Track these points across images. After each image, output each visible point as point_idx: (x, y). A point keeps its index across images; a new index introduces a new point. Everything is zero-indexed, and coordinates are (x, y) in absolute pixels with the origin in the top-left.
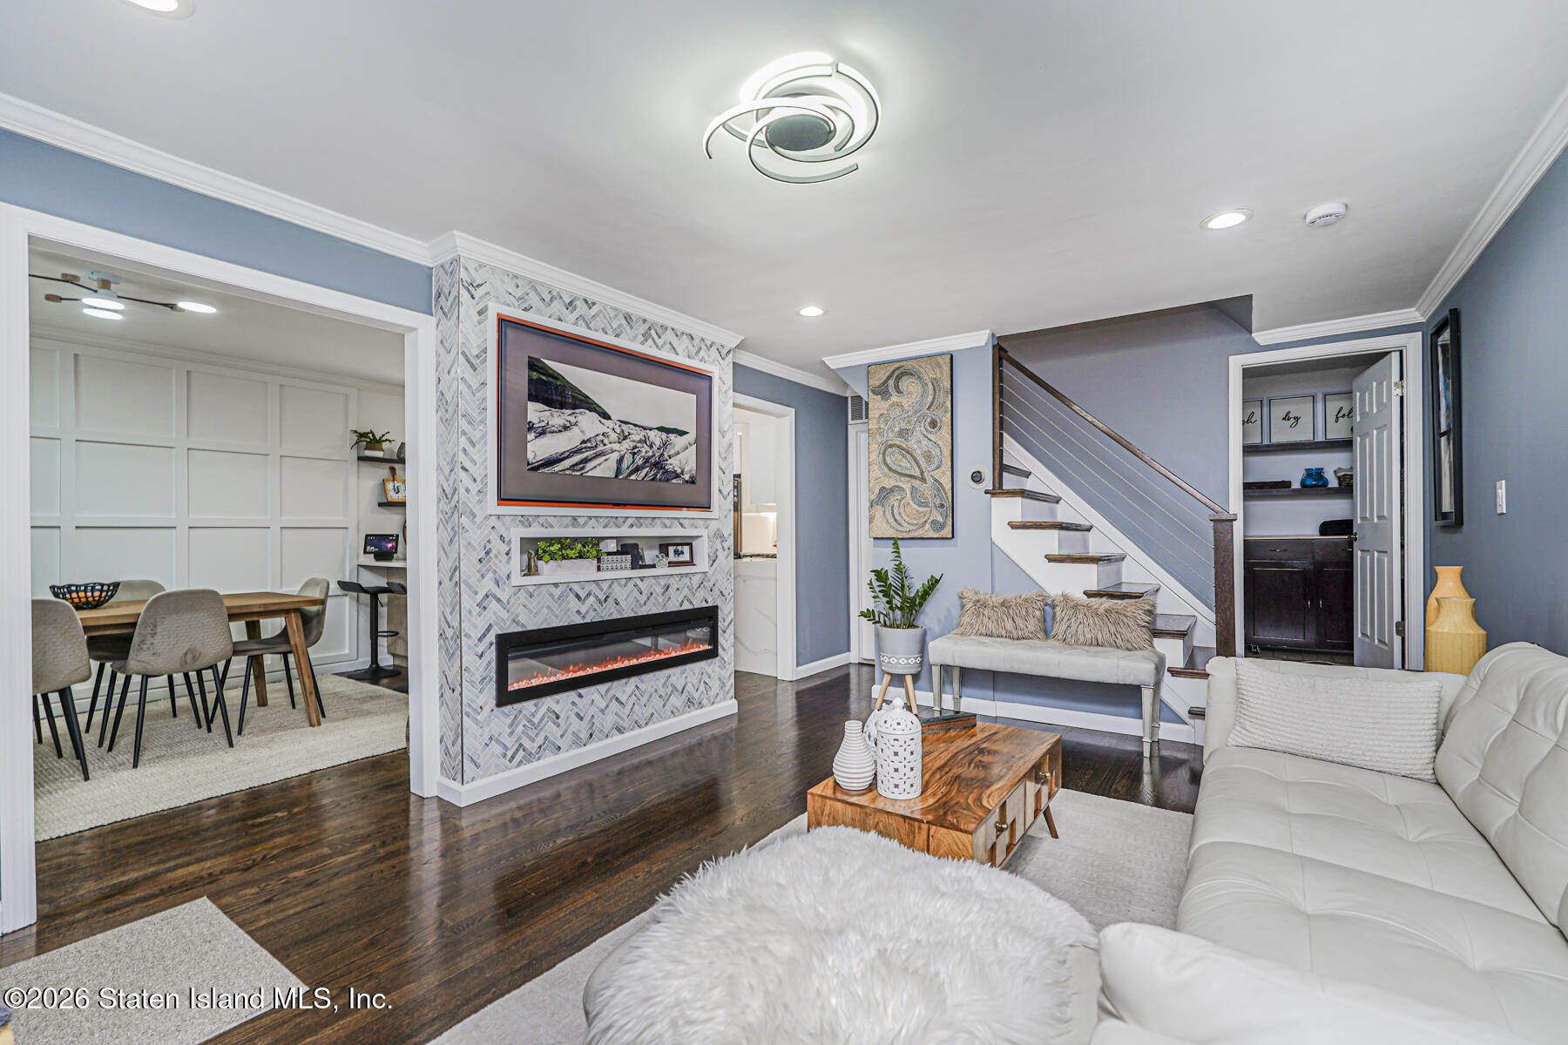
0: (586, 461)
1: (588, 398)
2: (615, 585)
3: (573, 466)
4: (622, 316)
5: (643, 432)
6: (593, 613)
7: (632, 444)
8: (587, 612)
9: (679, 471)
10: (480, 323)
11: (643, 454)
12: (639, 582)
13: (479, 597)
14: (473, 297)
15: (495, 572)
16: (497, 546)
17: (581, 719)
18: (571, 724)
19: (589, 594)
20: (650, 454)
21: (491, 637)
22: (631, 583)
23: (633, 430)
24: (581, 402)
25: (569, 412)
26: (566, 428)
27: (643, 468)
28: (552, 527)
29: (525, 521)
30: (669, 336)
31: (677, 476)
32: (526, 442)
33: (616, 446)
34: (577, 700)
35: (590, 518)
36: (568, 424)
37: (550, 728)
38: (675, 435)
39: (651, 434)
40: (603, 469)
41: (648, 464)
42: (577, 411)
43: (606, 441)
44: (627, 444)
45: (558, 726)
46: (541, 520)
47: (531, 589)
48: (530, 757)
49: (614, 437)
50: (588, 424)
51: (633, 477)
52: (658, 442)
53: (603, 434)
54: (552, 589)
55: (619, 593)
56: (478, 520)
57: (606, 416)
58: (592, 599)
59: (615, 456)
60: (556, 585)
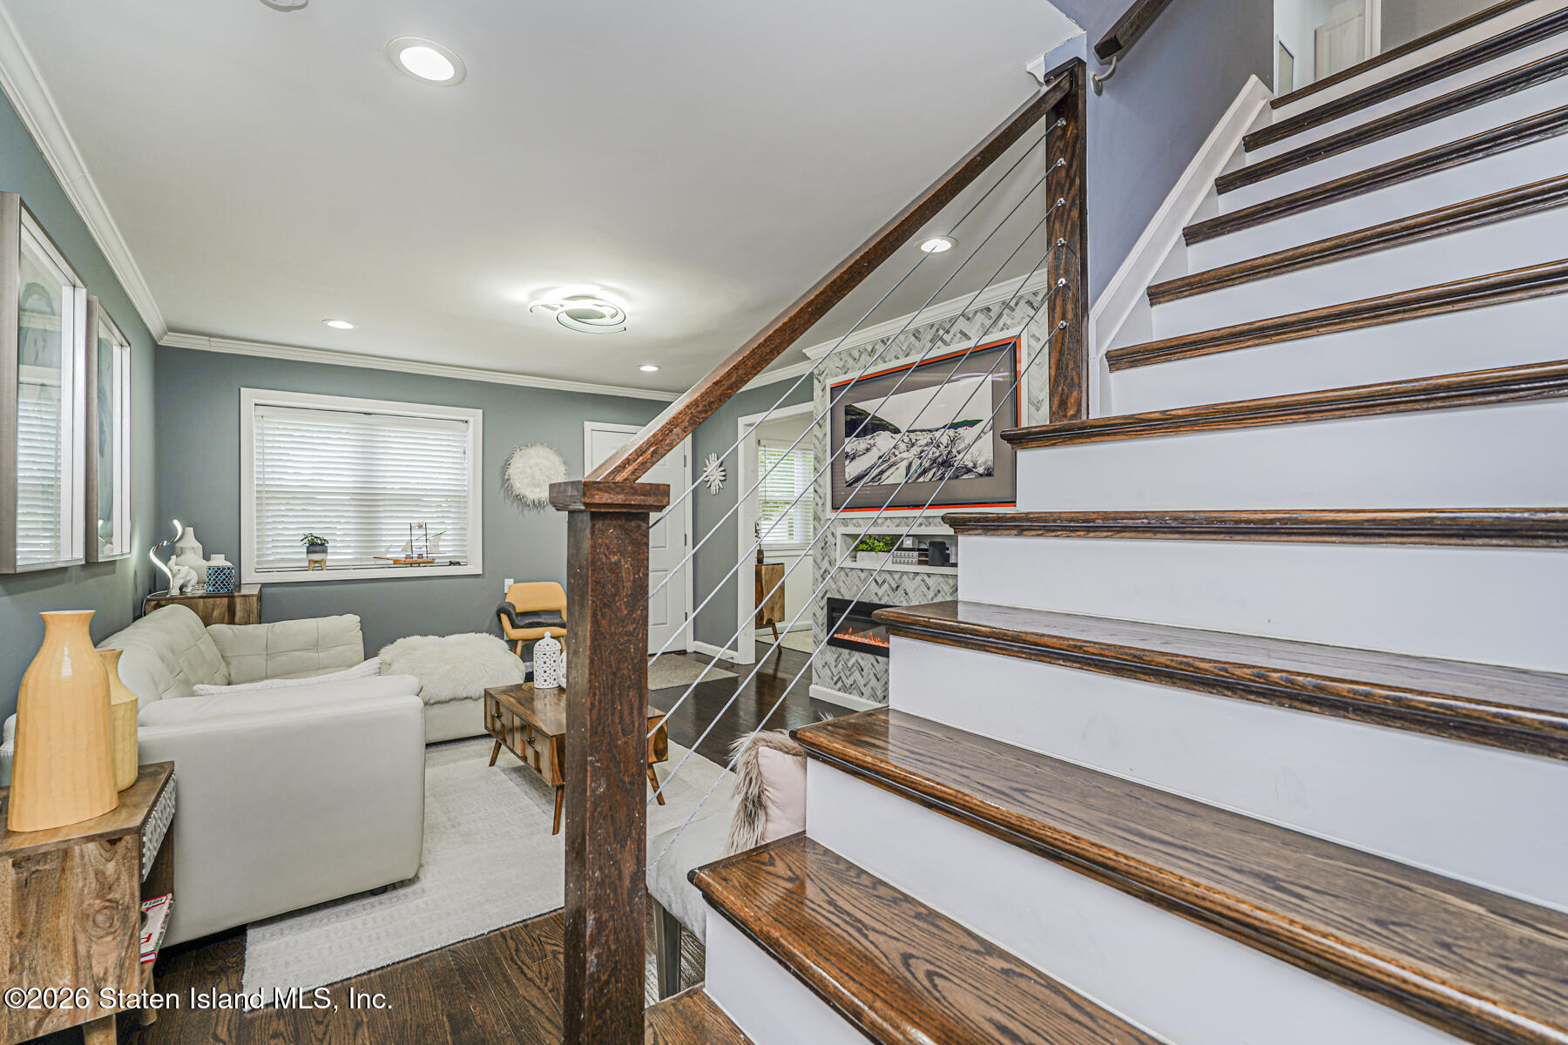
0: (882, 472)
1: (883, 420)
2: (905, 577)
3: (873, 479)
4: (911, 335)
5: (930, 435)
6: (887, 598)
7: (919, 449)
8: (883, 595)
9: (970, 465)
10: (823, 396)
11: (930, 456)
12: (926, 578)
13: (822, 571)
14: (820, 382)
15: (829, 557)
16: (830, 540)
17: (878, 680)
18: (870, 680)
19: (884, 581)
20: (938, 454)
21: (825, 599)
22: (919, 578)
23: (919, 435)
24: (879, 426)
25: (870, 436)
26: (868, 450)
27: (930, 469)
28: (860, 526)
29: (845, 522)
30: (961, 324)
31: (969, 471)
32: (844, 467)
33: (905, 455)
34: (875, 663)
35: (886, 518)
36: (869, 446)
37: (857, 674)
38: (964, 428)
39: (937, 434)
40: (896, 476)
41: (935, 465)
42: (875, 434)
43: (897, 453)
44: (915, 450)
45: (863, 676)
46: (854, 521)
47: (848, 571)
48: (844, 689)
49: (903, 446)
50: (884, 441)
51: (921, 480)
52: (945, 440)
53: (894, 448)
54: (860, 573)
55: (908, 584)
56: (822, 522)
57: (896, 431)
58: (886, 586)
59: (905, 463)
60: (862, 570)
